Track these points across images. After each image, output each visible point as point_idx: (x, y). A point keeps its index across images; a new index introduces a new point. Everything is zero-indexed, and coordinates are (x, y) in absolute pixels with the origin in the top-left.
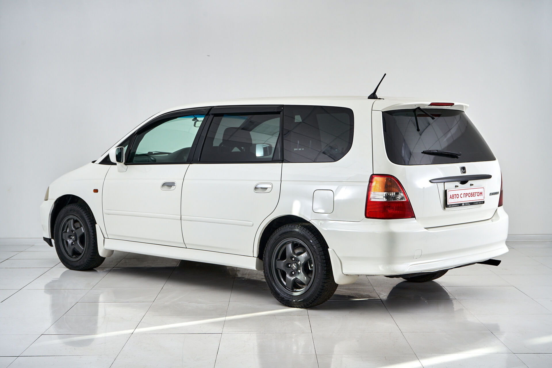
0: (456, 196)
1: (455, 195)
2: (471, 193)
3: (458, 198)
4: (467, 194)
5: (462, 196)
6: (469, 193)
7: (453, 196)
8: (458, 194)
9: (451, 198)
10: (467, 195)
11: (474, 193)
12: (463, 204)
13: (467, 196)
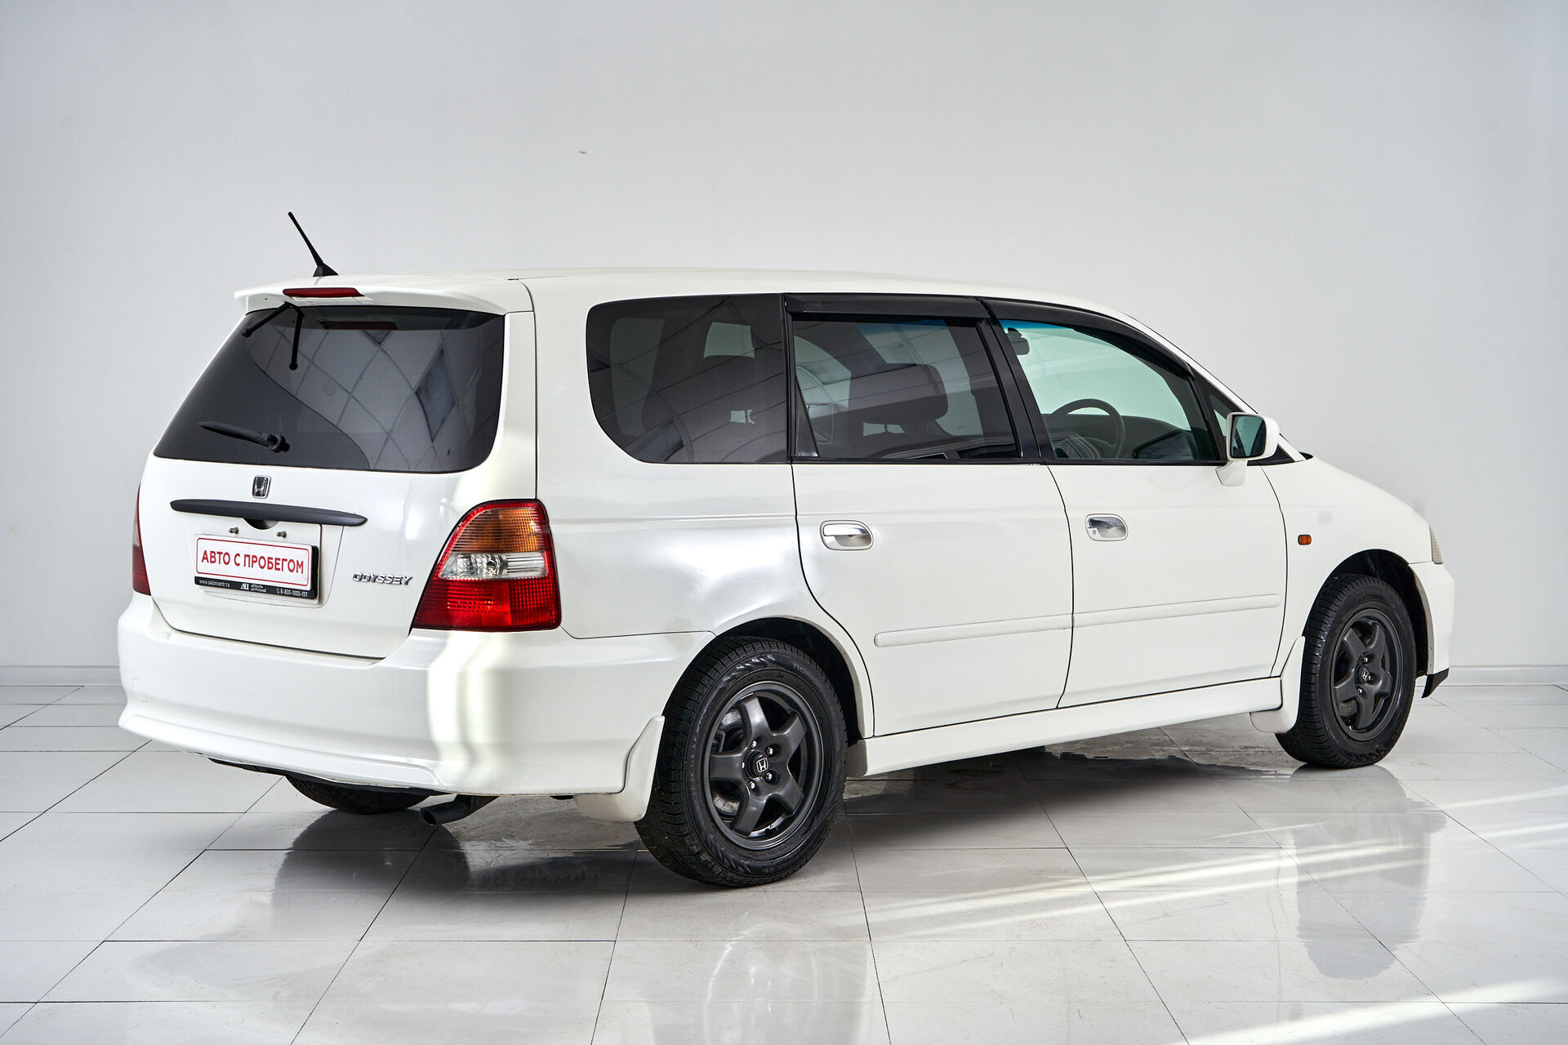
0: (222, 556)
1: (220, 553)
2: (269, 558)
3: (227, 564)
4: (255, 559)
5: (240, 560)
6: (262, 557)
7: (214, 557)
8: (227, 554)
9: (207, 559)
10: (253, 562)
11: (277, 559)
12: (244, 585)
13: (255, 564)
